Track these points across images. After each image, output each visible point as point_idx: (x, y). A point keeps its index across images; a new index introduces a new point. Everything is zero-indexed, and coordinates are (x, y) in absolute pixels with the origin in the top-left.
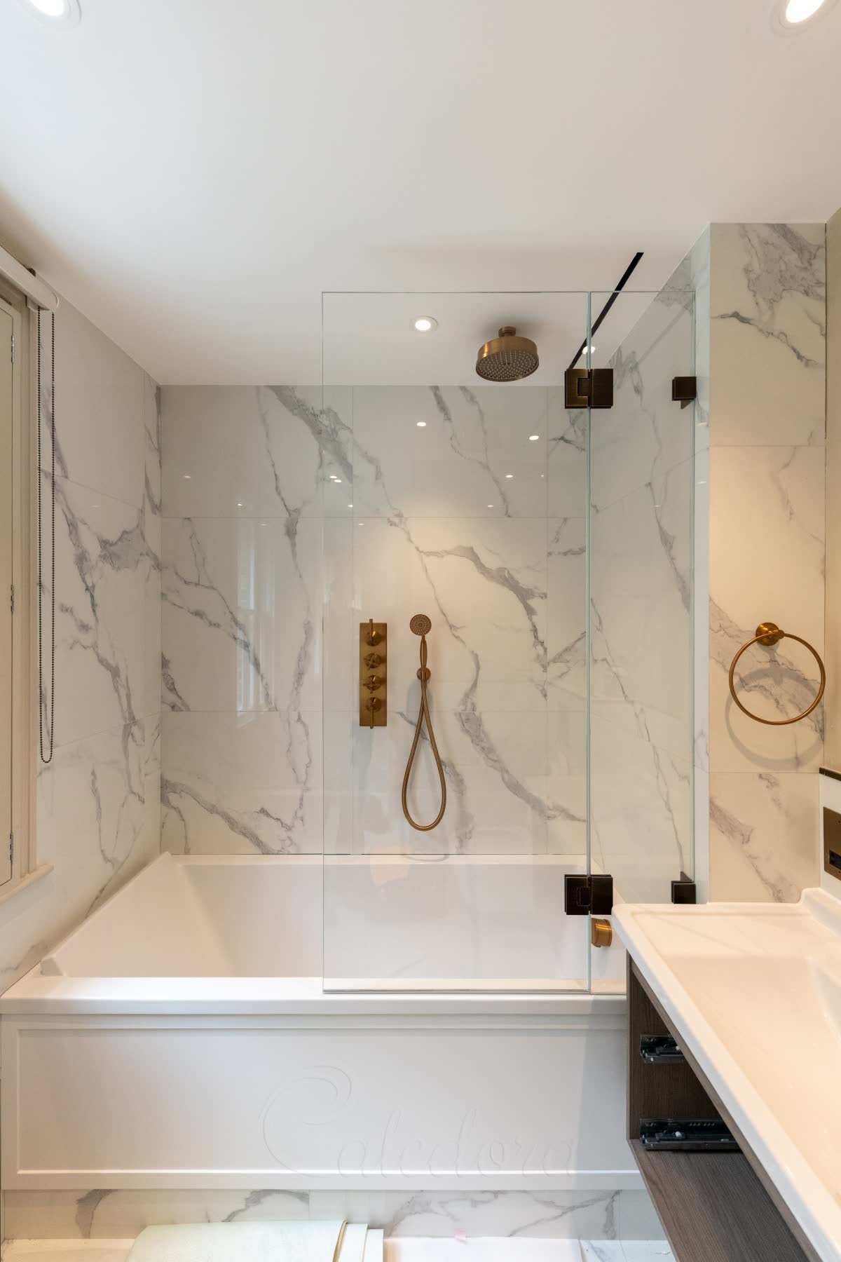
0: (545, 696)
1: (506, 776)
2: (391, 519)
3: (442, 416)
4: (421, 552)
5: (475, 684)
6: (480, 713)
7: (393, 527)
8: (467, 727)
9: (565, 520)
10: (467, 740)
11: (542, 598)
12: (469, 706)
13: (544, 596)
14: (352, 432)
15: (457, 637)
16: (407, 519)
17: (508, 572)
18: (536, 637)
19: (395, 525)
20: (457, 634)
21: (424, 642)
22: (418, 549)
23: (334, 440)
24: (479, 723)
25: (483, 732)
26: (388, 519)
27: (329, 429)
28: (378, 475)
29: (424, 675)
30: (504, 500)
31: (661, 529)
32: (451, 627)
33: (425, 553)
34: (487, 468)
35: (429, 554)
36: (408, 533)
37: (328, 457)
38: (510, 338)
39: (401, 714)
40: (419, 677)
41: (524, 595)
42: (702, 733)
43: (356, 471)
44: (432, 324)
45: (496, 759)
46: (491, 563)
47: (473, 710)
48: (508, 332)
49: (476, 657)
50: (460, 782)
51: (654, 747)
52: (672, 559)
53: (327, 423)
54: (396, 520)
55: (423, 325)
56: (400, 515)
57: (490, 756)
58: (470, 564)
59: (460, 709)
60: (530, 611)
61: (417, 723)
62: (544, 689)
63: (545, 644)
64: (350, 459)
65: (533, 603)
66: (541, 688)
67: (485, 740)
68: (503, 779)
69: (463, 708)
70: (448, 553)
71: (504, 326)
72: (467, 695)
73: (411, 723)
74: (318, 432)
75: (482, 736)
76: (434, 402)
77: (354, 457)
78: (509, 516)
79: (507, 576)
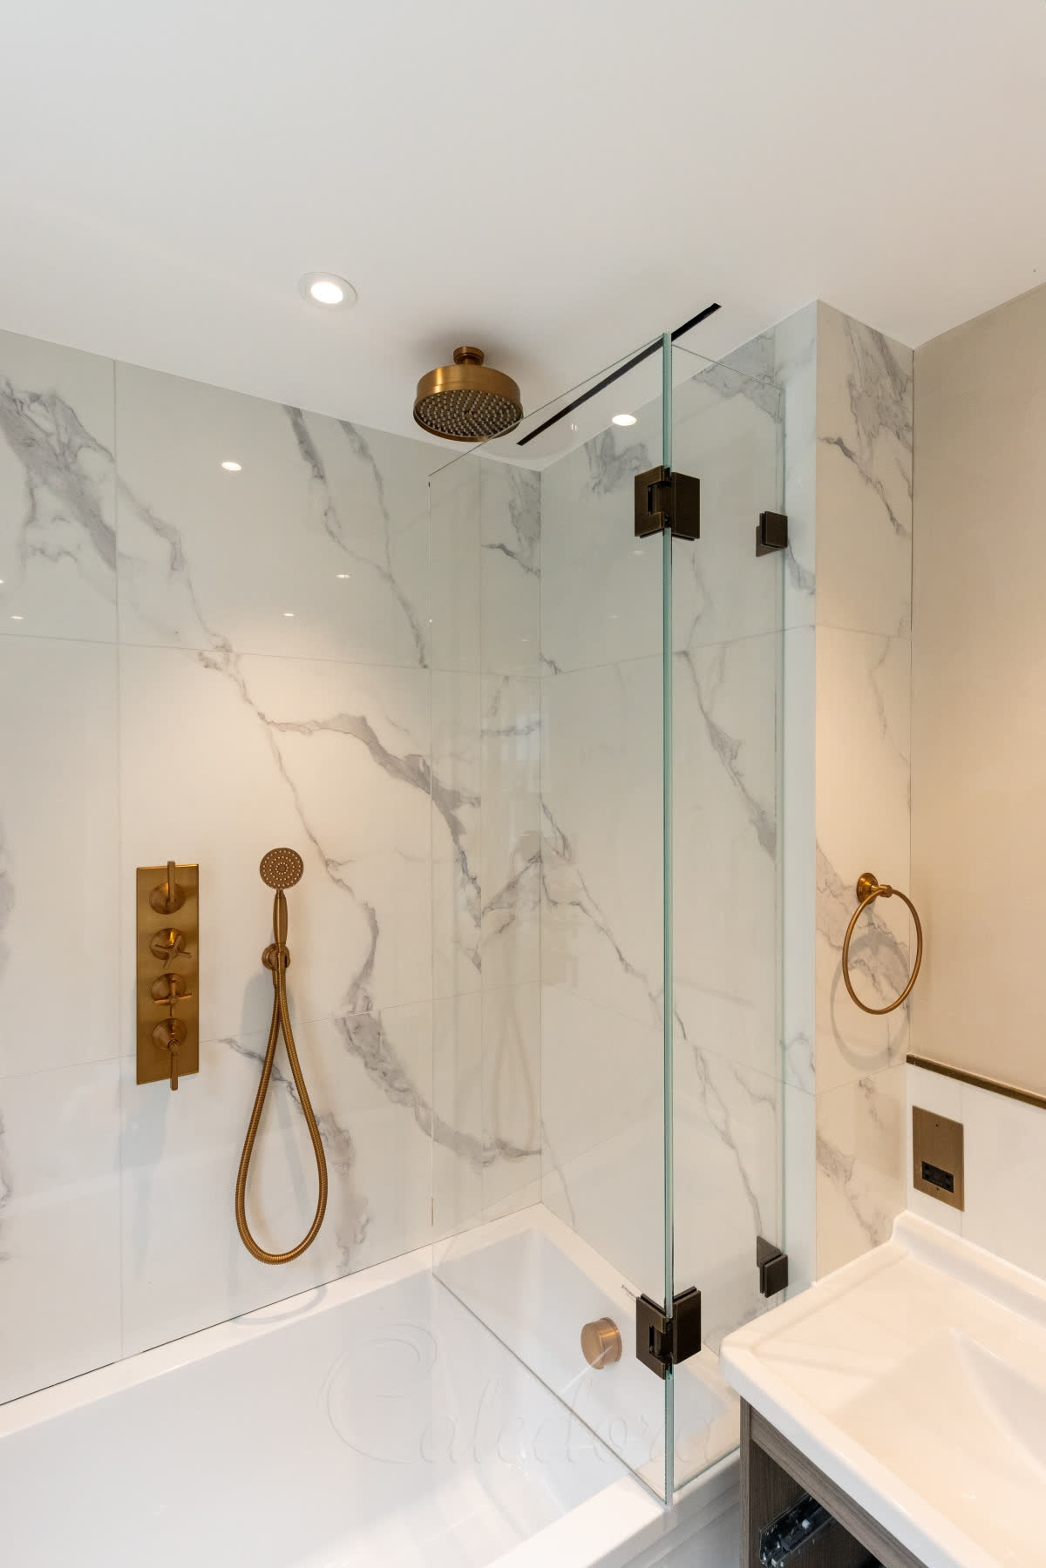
0: (479, 966)
1: (422, 1113)
2: (207, 654)
3: (307, 467)
4: (268, 723)
5: (369, 964)
6: (380, 1012)
7: (210, 671)
8: (355, 1041)
9: (507, 678)
10: (357, 1062)
11: (473, 804)
12: (360, 1003)
13: (476, 802)
14: (112, 459)
15: (338, 881)
16: (238, 656)
17: (424, 763)
18: (465, 870)
19: (216, 666)
20: (337, 875)
21: (280, 899)
22: (262, 716)
23: (67, 467)
24: (377, 1030)
25: (384, 1042)
26: (201, 654)
27: (53, 441)
28: (177, 561)
29: (277, 959)
30: (418, 638)
31: (711, 726)
32: (327, 863)
33: (278, 725)
34: (390, 578)
35: (284, 727)
36: (244, 686)
37: (50, 501)
38: (472, 368)
39: (230, 1041)
40: (267, 962)
41: (447, 801)
42: (801, 1038)
43: (123, 544)
44: (346, 298)
45: (405, 1086)
46: (396, 745)
47: (368, 1009)
48: (469, 357)
49: (372, 914)
50: (345, 1144)
51: (696, 1049)
52: (736, 774)
53: (48, 426)
54: (218, 657)
55: (327, 292)
56: (225, 648)
57: (397, 1085)
58: (361, 748)
59: (341, 1012)
60: (455, 827)
61: (264, 1054)
62: (476, 955)
63: (478, 882)
64: (108, 519)
65: (463, 813)
66: (472, 954)
67: (389, 1059)
68: (417, 1118)
69: (350, 1008)
70: (323, 726)
71: (465, 344)
72: (356, 985)
73: (251, 1055)
74: (26, 443)
75: (383, 1051)
76: (293, 438)
77: (115, 513)
78: (425, 667)
79: (422, 768)
